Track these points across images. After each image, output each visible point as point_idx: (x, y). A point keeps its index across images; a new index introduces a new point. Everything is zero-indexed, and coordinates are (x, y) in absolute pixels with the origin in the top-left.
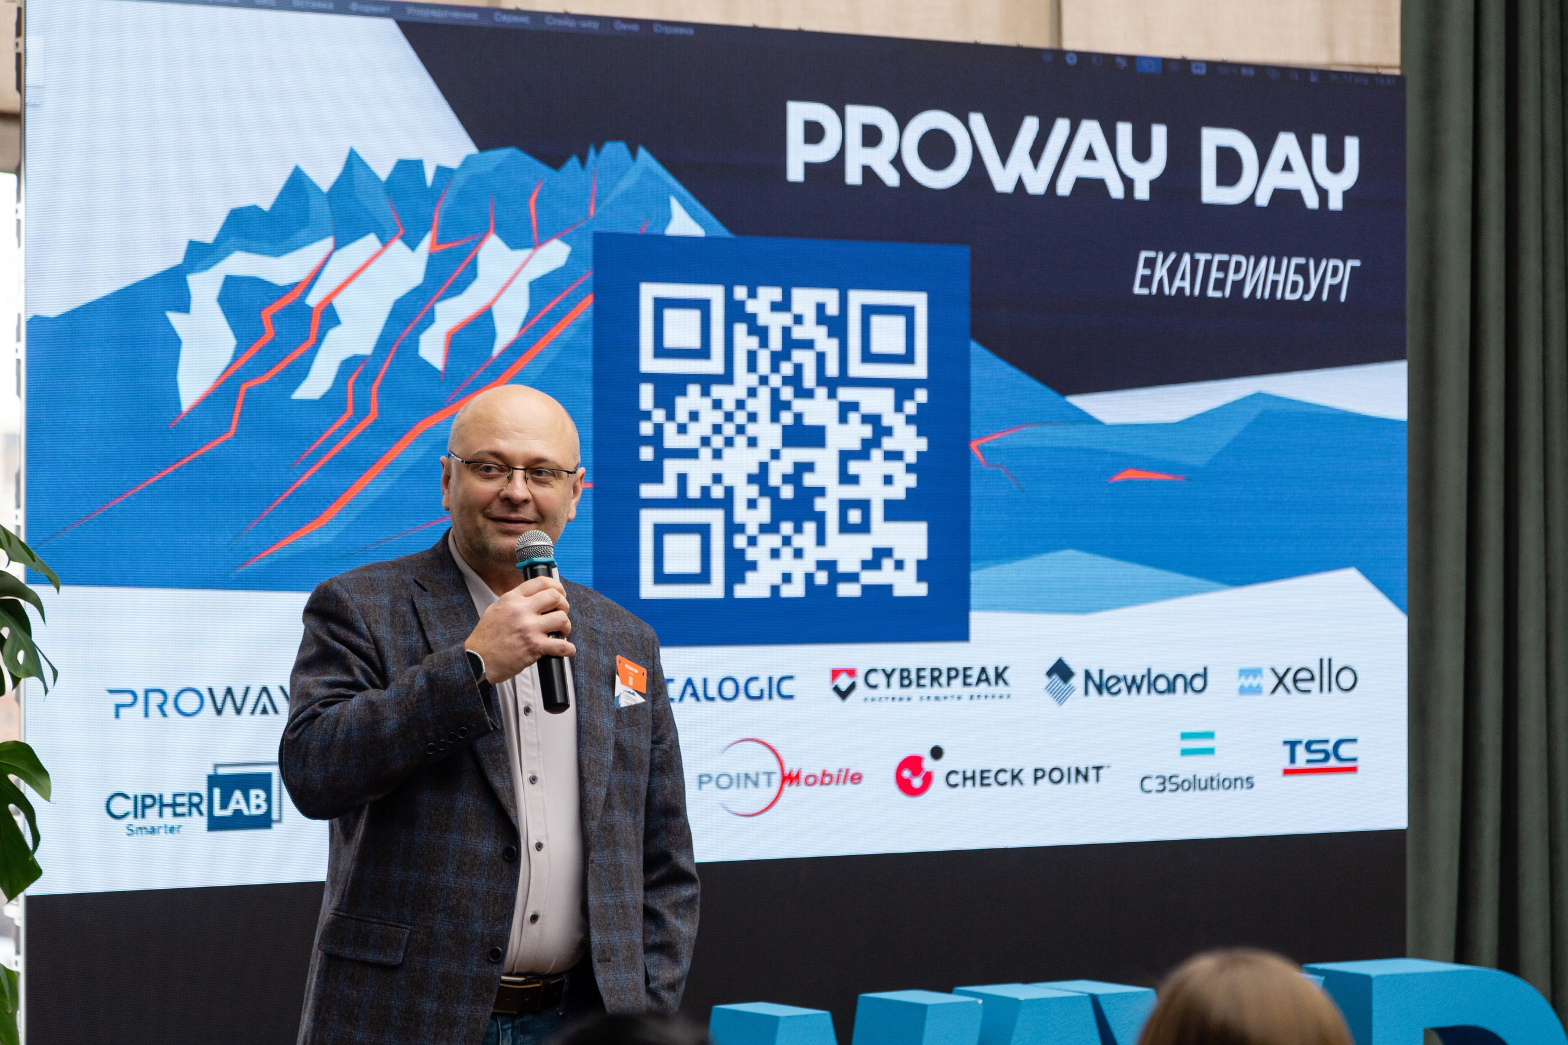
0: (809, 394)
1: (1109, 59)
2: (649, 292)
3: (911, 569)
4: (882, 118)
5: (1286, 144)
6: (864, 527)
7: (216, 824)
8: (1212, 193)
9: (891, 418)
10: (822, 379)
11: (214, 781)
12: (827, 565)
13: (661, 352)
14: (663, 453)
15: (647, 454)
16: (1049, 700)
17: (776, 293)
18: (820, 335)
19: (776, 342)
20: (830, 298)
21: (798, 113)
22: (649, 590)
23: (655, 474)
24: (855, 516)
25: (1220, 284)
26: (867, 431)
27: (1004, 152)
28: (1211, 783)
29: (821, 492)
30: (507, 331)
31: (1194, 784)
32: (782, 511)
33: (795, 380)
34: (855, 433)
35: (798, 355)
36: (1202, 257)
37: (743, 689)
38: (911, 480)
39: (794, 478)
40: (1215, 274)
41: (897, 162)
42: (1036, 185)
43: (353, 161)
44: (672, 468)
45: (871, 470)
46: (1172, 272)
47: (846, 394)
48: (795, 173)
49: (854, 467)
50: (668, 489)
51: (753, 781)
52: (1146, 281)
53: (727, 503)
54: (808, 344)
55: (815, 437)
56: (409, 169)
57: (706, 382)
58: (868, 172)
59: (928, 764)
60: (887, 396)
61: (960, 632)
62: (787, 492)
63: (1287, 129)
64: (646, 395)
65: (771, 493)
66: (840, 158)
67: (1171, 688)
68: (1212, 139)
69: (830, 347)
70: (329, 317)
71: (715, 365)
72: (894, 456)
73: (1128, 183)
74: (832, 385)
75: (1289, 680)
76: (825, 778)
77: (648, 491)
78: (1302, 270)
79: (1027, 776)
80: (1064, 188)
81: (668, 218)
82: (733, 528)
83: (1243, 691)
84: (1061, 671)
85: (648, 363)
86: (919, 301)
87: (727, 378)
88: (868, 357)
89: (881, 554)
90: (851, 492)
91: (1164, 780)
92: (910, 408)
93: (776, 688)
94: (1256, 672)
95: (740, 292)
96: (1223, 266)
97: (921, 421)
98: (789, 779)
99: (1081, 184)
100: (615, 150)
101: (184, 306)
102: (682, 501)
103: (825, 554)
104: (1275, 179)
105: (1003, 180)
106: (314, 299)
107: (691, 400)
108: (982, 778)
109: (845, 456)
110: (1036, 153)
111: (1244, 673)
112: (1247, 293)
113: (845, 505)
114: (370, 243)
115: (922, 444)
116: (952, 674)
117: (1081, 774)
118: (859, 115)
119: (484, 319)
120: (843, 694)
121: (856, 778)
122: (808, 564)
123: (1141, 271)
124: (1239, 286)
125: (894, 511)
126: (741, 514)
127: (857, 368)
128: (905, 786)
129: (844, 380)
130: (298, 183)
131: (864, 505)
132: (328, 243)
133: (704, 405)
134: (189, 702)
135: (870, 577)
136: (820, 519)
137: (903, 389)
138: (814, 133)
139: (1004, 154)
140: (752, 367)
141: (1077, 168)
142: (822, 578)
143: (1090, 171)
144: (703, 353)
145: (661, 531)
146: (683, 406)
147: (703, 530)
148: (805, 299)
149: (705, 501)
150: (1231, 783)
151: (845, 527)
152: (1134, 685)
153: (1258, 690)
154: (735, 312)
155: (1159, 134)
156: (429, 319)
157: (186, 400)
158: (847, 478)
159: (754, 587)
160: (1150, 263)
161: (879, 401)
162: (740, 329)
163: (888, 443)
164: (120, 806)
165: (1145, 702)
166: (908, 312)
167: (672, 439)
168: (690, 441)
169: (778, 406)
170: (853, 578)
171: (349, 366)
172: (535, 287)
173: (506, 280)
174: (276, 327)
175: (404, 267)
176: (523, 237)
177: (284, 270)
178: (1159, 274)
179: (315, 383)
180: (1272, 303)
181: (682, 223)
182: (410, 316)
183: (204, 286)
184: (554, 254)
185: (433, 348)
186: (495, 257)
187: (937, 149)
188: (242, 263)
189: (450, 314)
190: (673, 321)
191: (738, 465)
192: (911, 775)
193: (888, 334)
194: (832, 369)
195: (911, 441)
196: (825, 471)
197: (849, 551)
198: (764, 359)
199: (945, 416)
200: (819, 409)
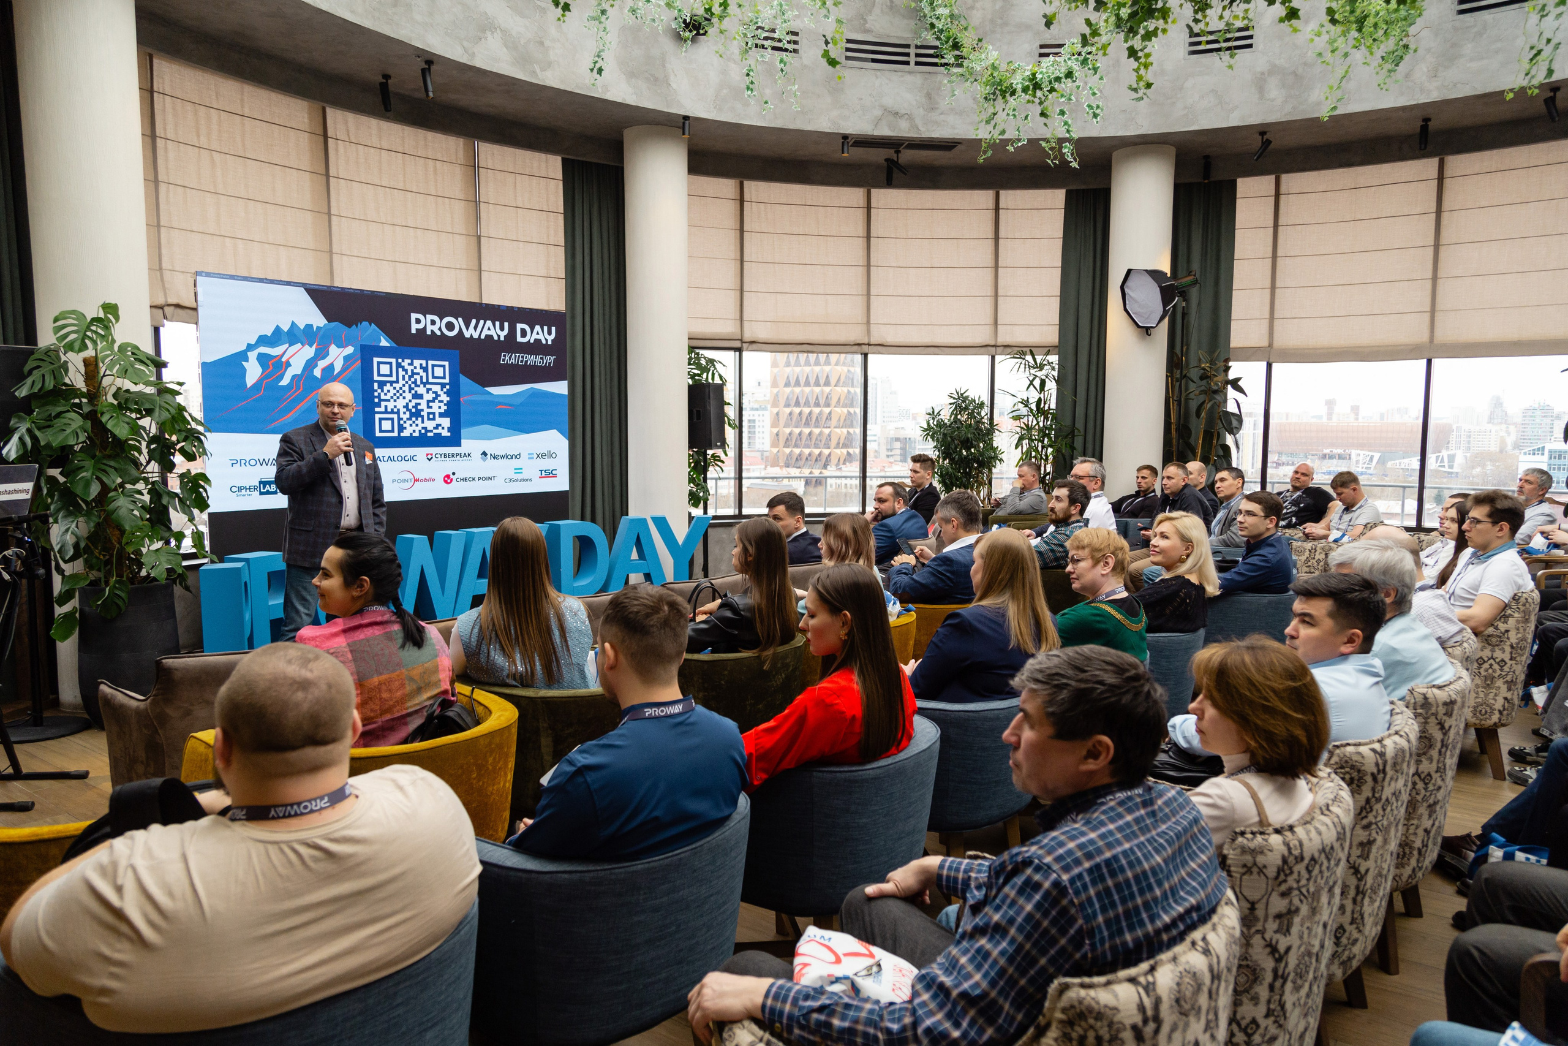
0: (419, 386)
1: (493, 305)
2: (376, 360)
3: (446, 429)
4: (436, 318)
5: (537, 328)
6: (434, 419)
7: (261, 493)
8: (519, 339)
9: (440, 393)
10: (422, 382)
11: (260, 482)
12: (425, 428)
13: (379, 375)
14: (381, 400)
15: (376, 400)
16: (481, 461)
18: (421, 372)
19: (410, 373)
20: (424, 363)
21: (414, 316)
22: (378, 434)
23: (379, 405)
24: (431, 416)
25: (522, 361)
26: (434, 396)
27: (467, 327)
28: (522, 481)
29: (422, 410)
30: (337, 369)
31: (517, 480)
33: (415, 382)
34: (431, 396)
35: (415, 377)
36: (517, 355)
37: (403, 459)
38: (446, 408)
39: (416, 406)
40: (521, 359)
41: (440, 329)
42: (476, 336)
43: (293, 324)
44: (383, 404)
45: (435, 405)
46: (510, 358)
47: (428, 386)
48: (413, 331)
49: (431, 404)
50: (382, 409)
51: (406, 481)
52: (504, 360)
53: (398, 413)
54: (418, 374)
55: (421, 397)
56: (309, 327)
57: (392, 383)
58: (432, 331)
59: (452, 477)
60: (439, 387)
61: (459, 445)
62: (414, 410)
63: (538, 324)
64: (376, 386)
65: (410, 410)
66: (425, 328)
67: (512, 458)
68: (519, 326)
69: (424, 375)
70: (288, 364)
71: (394, 378)
72: (441, 402)
73: (499, 336)
74: (425, 384)
75: (540, 456)
76: (425, 480)
77: (377, 410)
78: (542, 358)
79: (476, 479)
80: (483, 337)
81: (380, 341)
82: (400, 419)
83: (529, 459)
84: (484, 454)
85: (376, 378)
86: (447, 364)
87: (397, 382)
88: (434, 377)
89: (438, 426)
90: (430, 410)
91: (511, 480)
92: (445, 390)
93: (412, 458)
94: (532, 454)
95: (400, 361)
96: (523, 357)
97: (448, 393)
98: (416, 480)
99: (487, 336)
100: (365, 324)
101: (247, 360)
102: (386, 412)
103: (424, 426)
104: (535, 336)
105: (467, 335)
106: (284, 359)
107: (388, 387)
108: (465, 480)
109: (428, 402)
110: (475, 328)
111: (529, 454)
112: (529, 364)
113: (429, 414)
114: (299, 345)
115: (448, 399)
116: (457, 455)
117: (490, 478)
118: (430, 317)
119: (331, 367)
120: (429, 460)
121: (433, 480)
122: (420, 428)
123: (502, 358)
124: (527, 362)
125: (441, 415)
126: (402, 415)
127: (431, 380)
128: (446, 482)
129: (428, 383)
130: (278, 329)
131: (434, 414)
132: (287, 345)
133: (391, 388)
134: (253, 463)
135: (435, 431)
136: (422, 417)
137: (443, 385)
138: (418, 321)
139: (467, 329)
140: (404, 379)
141: (485, 332)
142: (423, 432)
143: (489, 333)
144: (391, 375)
145: (381, 420)
146: (386, 389)
147: (392, 420)
148: (417, 363)
149: (392, 412)
150: (527, 480)
151: (429, 419)
152: (502, 457)
153: (533, 458)
154: (399, 365)
155: (506, 325)
156: (316, 366)
157: (248, 385)
158: (429, 407)
159: (406, 434)
160: (505, 356)
161: (437, 388)
162: (400, 370)
163: (439, 399)
164: (234, 489)
165: (505, 460)
166: (444, 366)
168: (388, 397)
169: (411, 389)
170: (431, 431)
171: (294, 377)
172: (345, 358)
173: (337, 356)
174: (273, 367)
175: (309, 352)
176: (341, 345)
177: (275, 351)
178: (507, 358)
179: (285, 381)
180: (535, 366)
181: (384, 343)
182: (310, 364)
183: (253, 355)
184: (350, 350)
185: (317, 372)
186: (334, 350)
187: (450, 326)
188: (263, 350)
189: (322, 364)
190: (382, 367)
191: (400, 404)
192: (447, 479)
193: (439, 372)
194: (424, 380)
195: (445, 398)
196: (423, 405)
197: (430, 425)
198: (407, 377)
199: (454, 392)
200: (421, 390)
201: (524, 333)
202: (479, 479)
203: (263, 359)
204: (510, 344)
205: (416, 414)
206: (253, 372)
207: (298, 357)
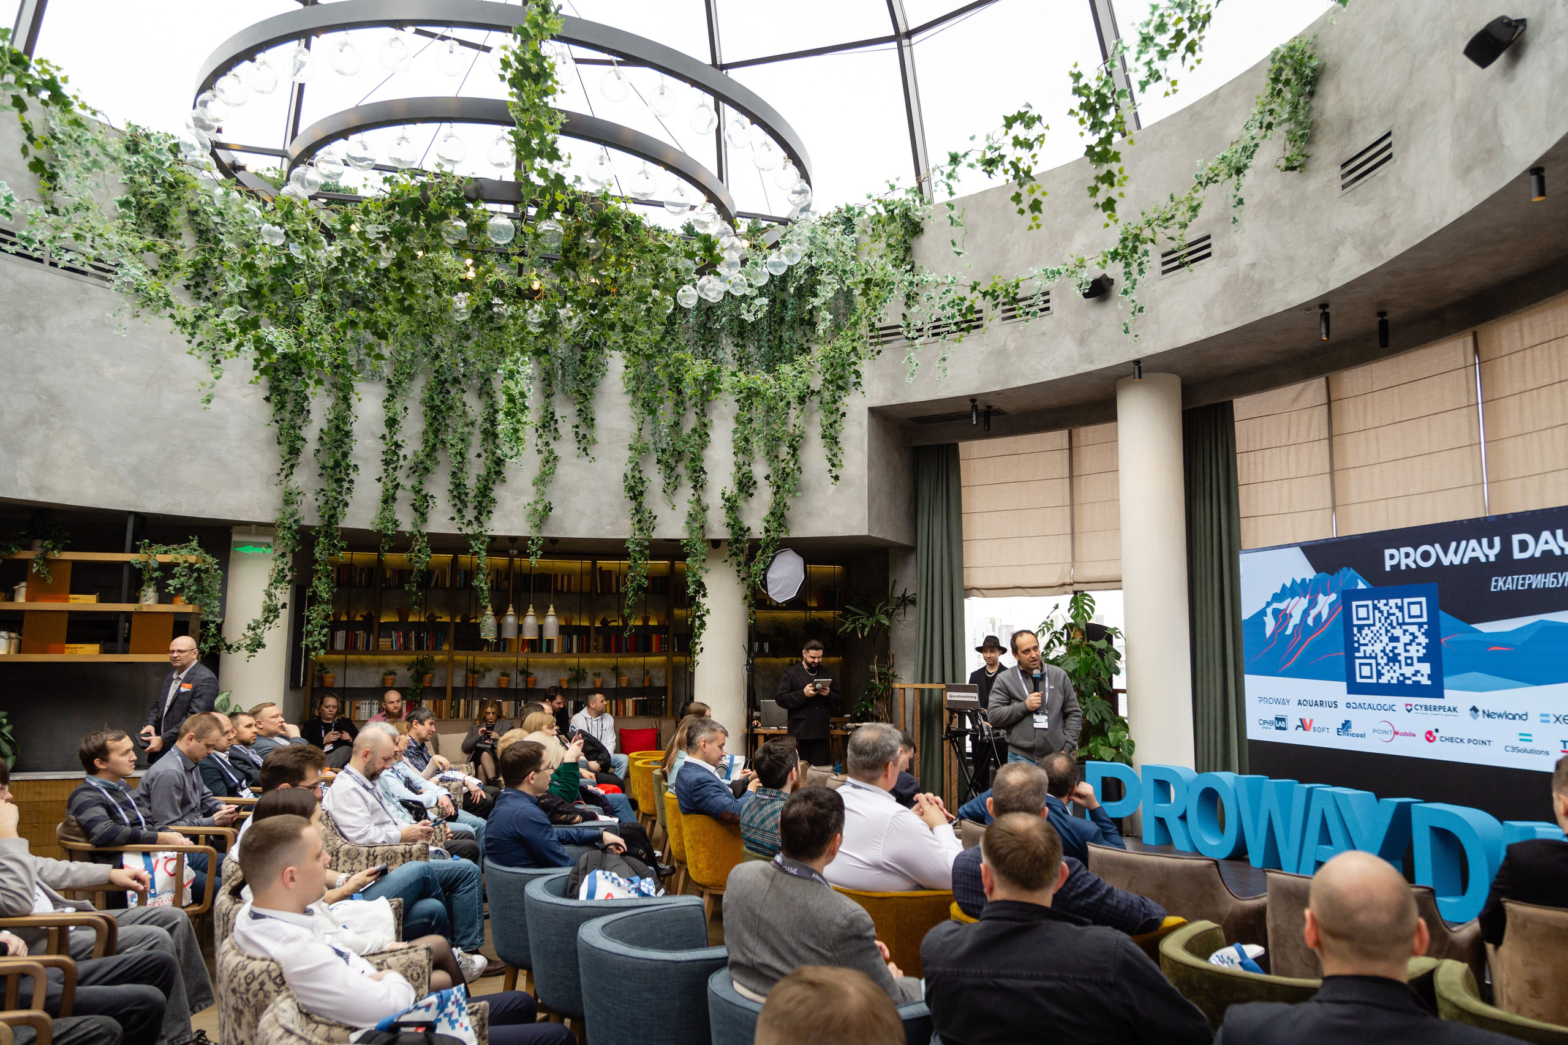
0: (1394, 628)
3: (1426, 676)
4: (1410, 550)
5: (1546, 535)
7: (1277, 728)
8: (1517, 555)
9: (1417, 634)
10: (1398, 624)
12: (1402, 675)
13: (1358, 619)
16: (1470, 718)
17: (1384, 601)
18: (1396, 611)
19: (1385, 614)
20: (1399, 601)
21: (1388, 552)
23: (1358, 650)
24: (1409, 661)
25: (1523, 585)
26: (1411, 637)
27: (1446, 553)
28: (1531, 752)
29: (1399, 654)
30: (1324, 616)
31: (1525, 751)
32: (1390, 660)
33: (1391, 624)
34: (1407, 638)
35: (1392, 617)
36: (1515, 577)
37: (1382, 707)
38: (1424, 651)
40: (1521, 582)
41: (1415, 561)
42: (1456, 562)
43: (1293, 580)
44: (1362, 648)
45: (1413, 648)
46: (1505, 583)
47: (1405, 627)
48: (1388, 569)
49: (1408, 647)
51: (1386, 732)
52: (1496, 587)
53: (1376, 658)
54: (1393, 614)
56: (1303, 580)
57: (1369, 626)
58: (1407, 565)
59: (1434, 733)
60: (1416, 627)
62: (1391, 655)
63: (1545, 530)
64: (1355, 630)
65: (1386, 654)
66: (1399, 564)
67: (1514, 718)
68: (1516, 538)
69: (1399, 614)
70: (1291, 616)
71: (1371, 622)
73: (1487, 556)
75: (1561, 719)
76: (1405, 734)
77: (1357, 654)
78: (1556, 577)
79: (1465, 741)
80: (1466, 561)
81: (1357, 584)
82: (1378, 664)
83: (1542, 721)
84: (1474, 709)
85: (1355, 622)
86: (1423, 600)
87: (1374, 625)
88: (1410, 617)
89: (1417, 672)
90: (1407, 655)
91: (1514, 749)
92: (1423, 630)
93: (1391, 708)
94: (1547, 715)
95: (1376, 602)
96: (1524, 579)
97: (1425, 634)
98: (1396, 733)
99: (1471, 559)
101: (1266, 615)
102: (1365, 657)
103: (1402, 672)
104: (1542, 547)
105: (1446, 562)
106: (1287, 612)
107: (1366, 631)
108: (1451, 740)
110: (1456, 552)
111: (1542, 715)
112: (1534, 586)
113: (1407, 658)
114: (1297, 598)
115: (1427, 641)
116: (1440, 708)
117: (1484, 743)
118: (1403, 550)
119: (1319, 614)
120: (1409, 711)
121: (1414, 735)
123: (1493, 584)
124: (1530, 585)
125: (1420, 660)
127: (1407, 620)
128: (1428, 739)
129: (1404, 623)
132: (1290, 599)
135: (1414, 679)
136: (1399, 662)
137: (1420, 625)
139: (1446, 555)
141: (1469, 554)
142: (1401, 678)
143: (1474, 555)
147: (1370, 665)
148: (1392, 602)
149: (1371, 657)
150: (1541, 752)
151: (1407, 664)
152: (1500, 716)
153: (1548, 722)
154: (1375, 607)
155: (1497, 540)
156: (1309, 615)
157: (1268, 635)
158: (1407, 651)
159: (1384, 680)
160: (1497, 581)
161: (1414, 629)
163: (1417, 641)
165: (1504, 720)
167: (1362, 641)
168: (1366, 641)
169: (1387, 631)
170: (1409, 678)
171: (1295, 626)
172: (1330, 605)
173: (1324, 603)
174: (1282, 617)
175: (1304, 602)
176: (1327, 594)
177: (1281, 606)
178: (1500, 584)
179: (1289, 632)
180: (1545, 590)
181: (1361, 586)
182: (1306, 613)
183: (1269, 611)
184: (1333, 597)
185: (1310, 621)
186: (1321, 598)
187: (1426, 556)
188: (1275, 605)
189: (1313, 613)
190: (1361, 611)
191: (1378, 647)
192: (1430, 736)
193: (1415, 610)
194: (1401, 621)
195: (1423, 640)
196: (1400, 649)
197: (1408, 671)
198: (1383, 619)
199: (1433, 632)
200: (1397, 632)
201: (1524, 546)
202: (1469, 741)
203: (1276, 612)
204: (1505, 564)
205: (1394, 659)
206: (1270, 624)
207: (1297, 606)
